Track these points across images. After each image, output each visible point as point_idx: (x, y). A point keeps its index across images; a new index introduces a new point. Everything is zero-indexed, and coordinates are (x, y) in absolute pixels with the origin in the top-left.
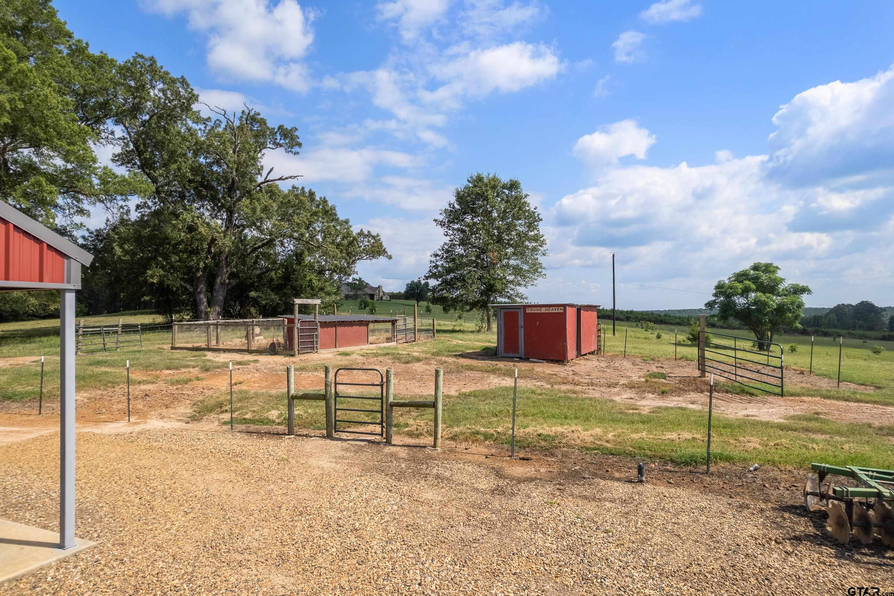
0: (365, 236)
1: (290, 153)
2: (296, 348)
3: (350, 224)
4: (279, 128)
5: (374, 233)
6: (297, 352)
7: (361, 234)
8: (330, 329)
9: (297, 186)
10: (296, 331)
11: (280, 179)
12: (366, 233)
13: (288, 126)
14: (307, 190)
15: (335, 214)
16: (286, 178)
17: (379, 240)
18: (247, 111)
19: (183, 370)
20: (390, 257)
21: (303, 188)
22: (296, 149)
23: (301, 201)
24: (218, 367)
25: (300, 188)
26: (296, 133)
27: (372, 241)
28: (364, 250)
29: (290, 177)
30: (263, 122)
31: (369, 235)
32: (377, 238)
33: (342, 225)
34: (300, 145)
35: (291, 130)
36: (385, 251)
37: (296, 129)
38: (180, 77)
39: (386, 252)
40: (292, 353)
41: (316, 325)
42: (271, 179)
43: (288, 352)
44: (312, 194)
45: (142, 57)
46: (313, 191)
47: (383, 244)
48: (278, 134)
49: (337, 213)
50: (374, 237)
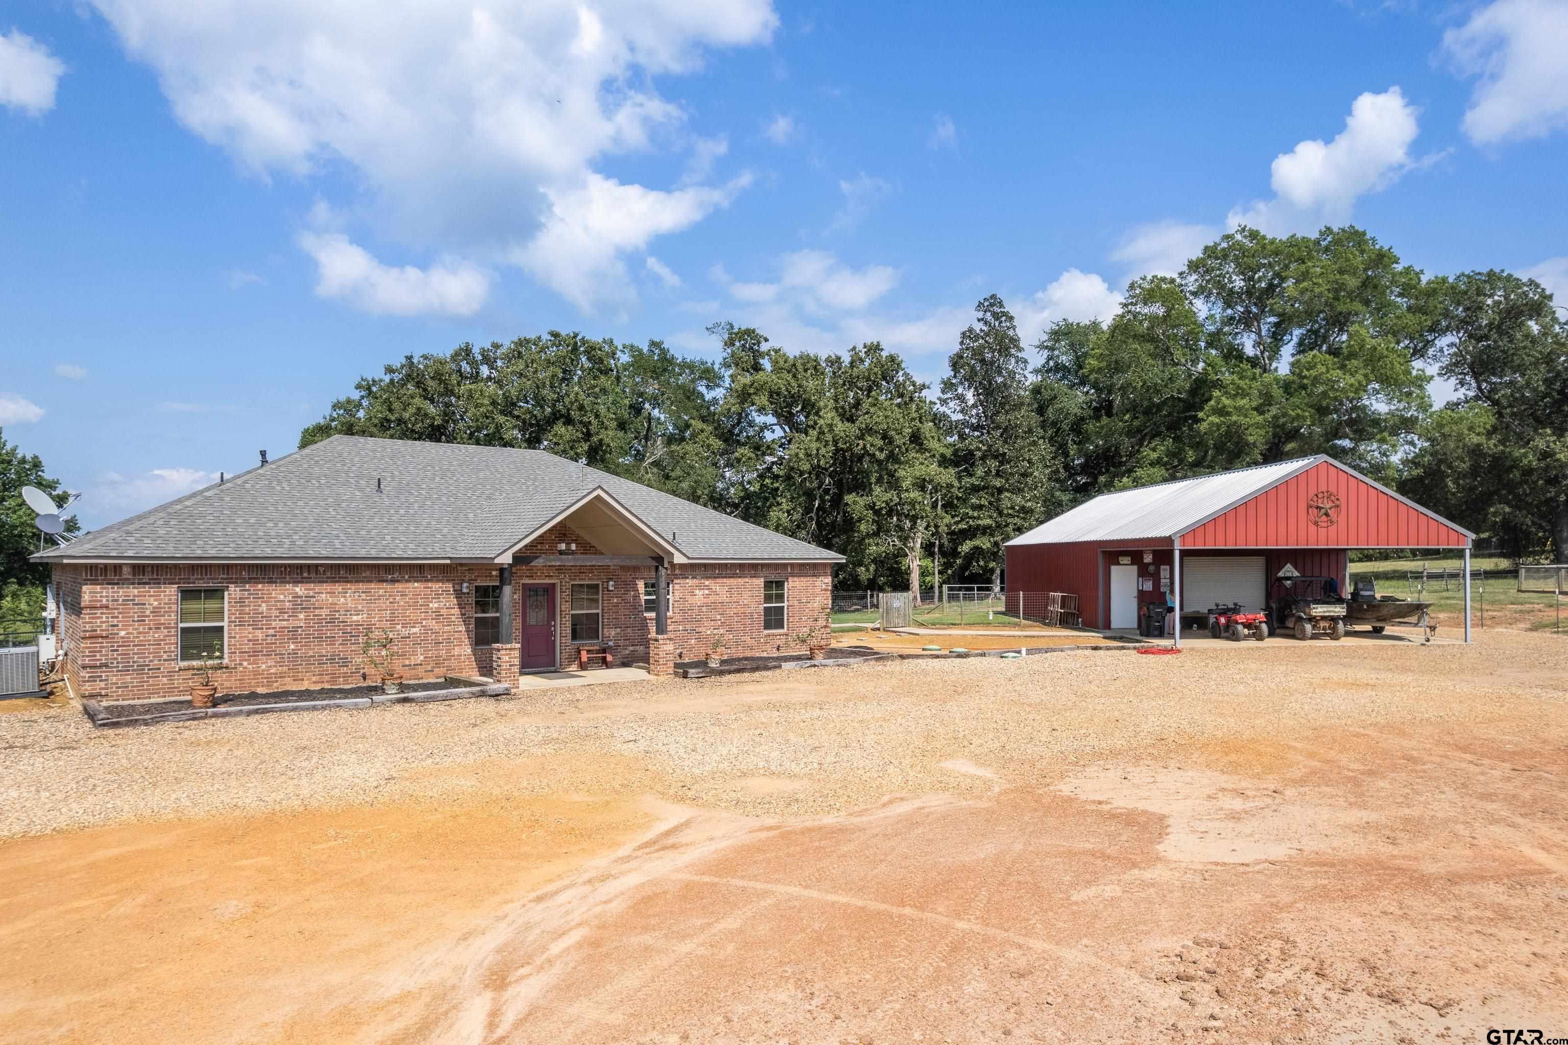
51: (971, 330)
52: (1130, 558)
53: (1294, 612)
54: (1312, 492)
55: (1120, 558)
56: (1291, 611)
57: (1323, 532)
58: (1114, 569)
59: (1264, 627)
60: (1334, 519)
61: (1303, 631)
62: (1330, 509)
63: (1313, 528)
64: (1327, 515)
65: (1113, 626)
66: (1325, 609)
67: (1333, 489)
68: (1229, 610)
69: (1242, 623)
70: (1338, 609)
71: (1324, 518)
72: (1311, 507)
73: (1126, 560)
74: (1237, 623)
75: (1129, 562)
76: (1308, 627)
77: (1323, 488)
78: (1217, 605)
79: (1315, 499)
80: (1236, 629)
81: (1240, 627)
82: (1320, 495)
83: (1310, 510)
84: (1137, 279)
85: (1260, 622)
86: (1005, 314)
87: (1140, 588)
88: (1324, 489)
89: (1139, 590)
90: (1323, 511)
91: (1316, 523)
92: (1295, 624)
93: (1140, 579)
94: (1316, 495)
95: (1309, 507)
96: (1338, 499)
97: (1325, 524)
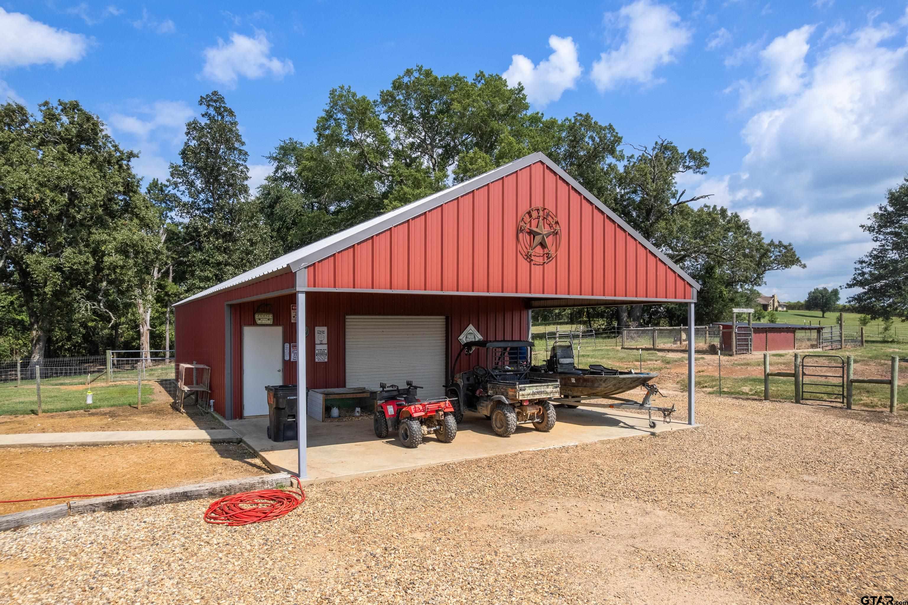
0: (776, 246)
1: (698, 174)
2: (734, 350)
3: (762, 236)
4: (689, 152)
5: (785, 243)
6: (735, 353)
7: (772, 244)
8: (761, 334)
9: (708, 205)
10: (734, 335)
11: (693, 200)
12: (777, 243)
13: (697, 149)
14: (718, 208)
15: (748, 228)
16: (698, 198)
17: (792, 249)
18: (660, 142)
19: (649, 362)
20: (804, 266)
21: (715, 206)
22: (704, 169)
23: (713, 219)
24: (676, 361)
25: (712, 207)
26: (704, 155)
27: (784, 251)
28: (775, 260)
29: (702, 197)
30: (674, 149)
31: (780, 245)
32: (789, 248)
33: (754, 237)
34: (707, 164)
35: (700, 152)
36: (798, 260)
37: (705, 151)
38: (607, 125)
39: (800, 261)
40: (731, 353)
41: (750, 331)
42: (684, 200)
43: (727, 352)
44: (723, 212)
45: (581, 115)
46: (725, 208)
47: (796, 253)
48: (687, 158)
49: (751, 227)
50: (785, 247)
51: (195, 122)
52: (271, 316)
53: (490, 392)
54: (524, 208)
55: (257, 316)
56: (486, 390)
57: (537, 270)
58: (248, 332)
59: (451, 420)
60: (552, 252)
61: (505, 423)
62: (548, 235)
63: (523, 264)
64: (543, 245)
65: (248, 411)
66: (534, 390)
67: (550, 206)
68: (400, 392)
69: (418, 418)
70: (550, 389)
71: (539, 250)
72: (522, 231)
73: (265, 318)
74: (411, 418)
75: (270, 322)
76: (512, 417)
77: (537, 203)
78: (383, 386)
79: (527, 219)
80: (410, 428)
81: (415, 425)
82: (534, 214)
83: (520, 235)
84: (336, 87)
85: (446, 414)
86: (226, 109)
87: (287, 358)
88: (540, 206)
89: (285, 362)
90: (538, 239)
91: (529, 258)
92: (492, 412)
93: (287, 345)
94: (529, 213)
95: (519, 230)
96: (557, 223)
97: (540, 260)
